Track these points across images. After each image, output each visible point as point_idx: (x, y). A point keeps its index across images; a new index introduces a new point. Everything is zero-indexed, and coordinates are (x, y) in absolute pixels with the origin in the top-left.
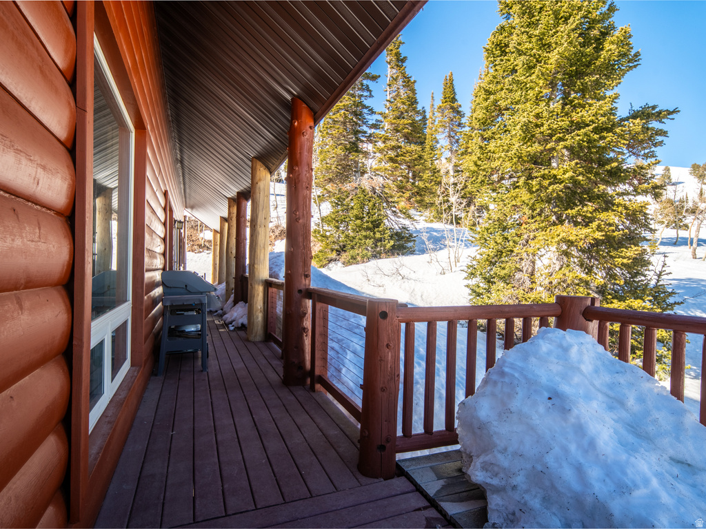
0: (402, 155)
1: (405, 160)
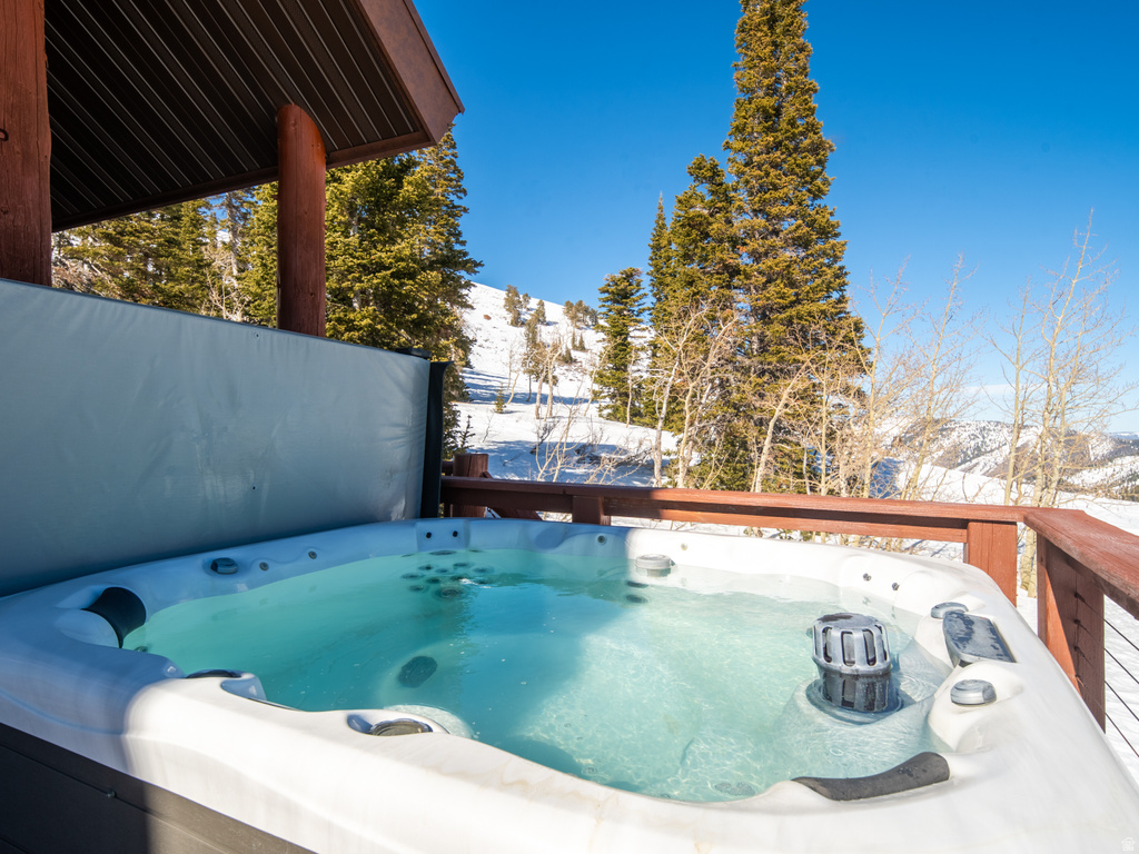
0: (131, 234)
1: (137, 243)
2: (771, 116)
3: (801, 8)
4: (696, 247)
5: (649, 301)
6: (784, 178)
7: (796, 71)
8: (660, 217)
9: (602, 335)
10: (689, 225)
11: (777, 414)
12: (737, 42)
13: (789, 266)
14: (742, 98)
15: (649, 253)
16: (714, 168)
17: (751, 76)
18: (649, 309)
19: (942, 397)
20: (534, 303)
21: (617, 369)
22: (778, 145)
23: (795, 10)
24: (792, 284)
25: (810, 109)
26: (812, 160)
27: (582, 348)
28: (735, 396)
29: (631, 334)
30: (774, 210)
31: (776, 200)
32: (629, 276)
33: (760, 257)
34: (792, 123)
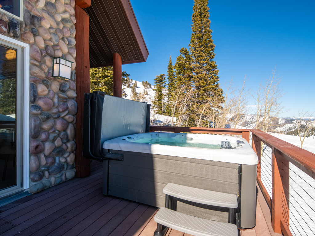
2: (200, 38)
3: (208, 11)
4: (182, 70)
5: (167, 83)
6: (204, 54)
7: (207, 27)
8: (170, 60)
9: (155, 92)
10: (180, 65)
11: (202, 113)
12: (192, 20)
13: (205, 76)
14: (193, 33)
15: (167, 70)
16: (186, 51)
17: (196, 28)
18: (167, 85)
19: (241, 109)
20: (134, 82)
21: (159, 101)
22: (202, 46)
23: (207, 12)
24: (206, 80)
25: (210, 37)
26: (211, 49)
27: (147, 94)
28: (191, 108)
29: (163, 91)
30: (201, 62)
31: (202, 59)
32: (162, 76)
33: (198, 73)
34: (206, 40)
